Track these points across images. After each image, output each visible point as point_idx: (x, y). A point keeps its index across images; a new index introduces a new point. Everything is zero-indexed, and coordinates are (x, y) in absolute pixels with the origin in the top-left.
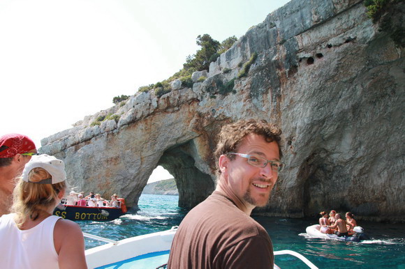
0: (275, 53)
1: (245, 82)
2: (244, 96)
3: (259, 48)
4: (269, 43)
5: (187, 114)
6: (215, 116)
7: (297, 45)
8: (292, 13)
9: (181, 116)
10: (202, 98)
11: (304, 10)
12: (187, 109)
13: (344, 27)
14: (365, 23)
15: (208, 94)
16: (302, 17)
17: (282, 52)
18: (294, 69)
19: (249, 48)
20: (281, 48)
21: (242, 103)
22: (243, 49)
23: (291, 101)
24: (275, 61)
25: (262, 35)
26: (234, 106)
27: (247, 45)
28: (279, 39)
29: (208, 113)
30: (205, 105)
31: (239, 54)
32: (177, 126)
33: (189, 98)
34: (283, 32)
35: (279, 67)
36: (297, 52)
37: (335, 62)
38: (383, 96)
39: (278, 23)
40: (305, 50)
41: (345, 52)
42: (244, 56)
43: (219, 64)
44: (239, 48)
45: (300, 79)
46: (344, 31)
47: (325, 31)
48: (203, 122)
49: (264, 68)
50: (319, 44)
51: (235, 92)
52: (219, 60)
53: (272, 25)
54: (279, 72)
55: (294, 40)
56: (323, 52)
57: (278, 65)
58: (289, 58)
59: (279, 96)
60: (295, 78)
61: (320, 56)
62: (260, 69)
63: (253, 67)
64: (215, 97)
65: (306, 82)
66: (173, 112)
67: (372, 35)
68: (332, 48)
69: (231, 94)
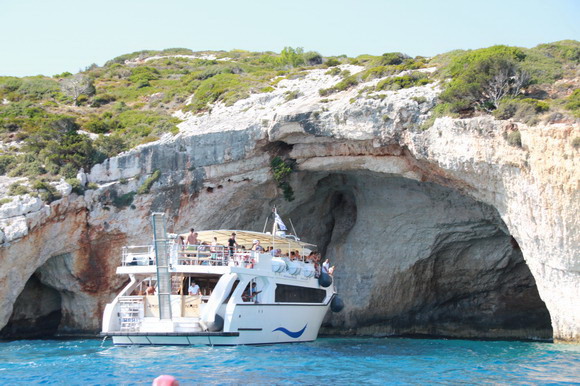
0: (183, 177)
1: (147, 199)
2: (143, 212)
3: (164, 167)
4: (176, 165)
5: (73, 224)
6: (109, 230)
7: (205, 174)
8: (206, 145)
9: (66, 226)
10: (92, 207)
11: (218, 147)
12: (73, 219)
13: (246, 169)
14: (262, 170)
15: (100, 204)
16: (215, 153)
17: (190, 178)
18: (196, 195)
19: (150, 162)
20: (189, 173)
21: (140, 220)
22: (143, 160)
23: (187, 223)
24: (182, 186)
25: (170, 155)
26: (131, 222)
27: (149, 158)
28: (189, 165)
29: (100, 226)
30: (97, 217)
31: (137, 165)
32: (60, 238)
33: (79, 206)
34: (193, 159)
35: (184, 192)
36: (203, 181)
37: (231, 194)
38: (250, 222)
39: (189, 149)
40: (211, 180)
41: (240, 188)
42: (143, 169)
43: (108, 168)
44: (137, 159)
45: (199, 204)
46: (246, 172)
47: (230, 168)
48: (91, 234)
49: (169, 189)
50: (223, 178)
51: (134, 207)
52: (108, 164)
53: (182, 149)
54: (183, 196)
55: (203, 170)
56: (224, 185)
57: (183, 189)
58: (195, 184)
59: (176, 217)
60: (194, 202)
61: (220, 187)
62: (165, 189)
63: (157, 185)
64: (108, 209)
65: (204, 208)
66: (59, 220)
67: (264, 180)
68: (232, 183)
69: (128, 208)
